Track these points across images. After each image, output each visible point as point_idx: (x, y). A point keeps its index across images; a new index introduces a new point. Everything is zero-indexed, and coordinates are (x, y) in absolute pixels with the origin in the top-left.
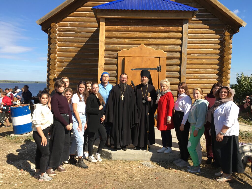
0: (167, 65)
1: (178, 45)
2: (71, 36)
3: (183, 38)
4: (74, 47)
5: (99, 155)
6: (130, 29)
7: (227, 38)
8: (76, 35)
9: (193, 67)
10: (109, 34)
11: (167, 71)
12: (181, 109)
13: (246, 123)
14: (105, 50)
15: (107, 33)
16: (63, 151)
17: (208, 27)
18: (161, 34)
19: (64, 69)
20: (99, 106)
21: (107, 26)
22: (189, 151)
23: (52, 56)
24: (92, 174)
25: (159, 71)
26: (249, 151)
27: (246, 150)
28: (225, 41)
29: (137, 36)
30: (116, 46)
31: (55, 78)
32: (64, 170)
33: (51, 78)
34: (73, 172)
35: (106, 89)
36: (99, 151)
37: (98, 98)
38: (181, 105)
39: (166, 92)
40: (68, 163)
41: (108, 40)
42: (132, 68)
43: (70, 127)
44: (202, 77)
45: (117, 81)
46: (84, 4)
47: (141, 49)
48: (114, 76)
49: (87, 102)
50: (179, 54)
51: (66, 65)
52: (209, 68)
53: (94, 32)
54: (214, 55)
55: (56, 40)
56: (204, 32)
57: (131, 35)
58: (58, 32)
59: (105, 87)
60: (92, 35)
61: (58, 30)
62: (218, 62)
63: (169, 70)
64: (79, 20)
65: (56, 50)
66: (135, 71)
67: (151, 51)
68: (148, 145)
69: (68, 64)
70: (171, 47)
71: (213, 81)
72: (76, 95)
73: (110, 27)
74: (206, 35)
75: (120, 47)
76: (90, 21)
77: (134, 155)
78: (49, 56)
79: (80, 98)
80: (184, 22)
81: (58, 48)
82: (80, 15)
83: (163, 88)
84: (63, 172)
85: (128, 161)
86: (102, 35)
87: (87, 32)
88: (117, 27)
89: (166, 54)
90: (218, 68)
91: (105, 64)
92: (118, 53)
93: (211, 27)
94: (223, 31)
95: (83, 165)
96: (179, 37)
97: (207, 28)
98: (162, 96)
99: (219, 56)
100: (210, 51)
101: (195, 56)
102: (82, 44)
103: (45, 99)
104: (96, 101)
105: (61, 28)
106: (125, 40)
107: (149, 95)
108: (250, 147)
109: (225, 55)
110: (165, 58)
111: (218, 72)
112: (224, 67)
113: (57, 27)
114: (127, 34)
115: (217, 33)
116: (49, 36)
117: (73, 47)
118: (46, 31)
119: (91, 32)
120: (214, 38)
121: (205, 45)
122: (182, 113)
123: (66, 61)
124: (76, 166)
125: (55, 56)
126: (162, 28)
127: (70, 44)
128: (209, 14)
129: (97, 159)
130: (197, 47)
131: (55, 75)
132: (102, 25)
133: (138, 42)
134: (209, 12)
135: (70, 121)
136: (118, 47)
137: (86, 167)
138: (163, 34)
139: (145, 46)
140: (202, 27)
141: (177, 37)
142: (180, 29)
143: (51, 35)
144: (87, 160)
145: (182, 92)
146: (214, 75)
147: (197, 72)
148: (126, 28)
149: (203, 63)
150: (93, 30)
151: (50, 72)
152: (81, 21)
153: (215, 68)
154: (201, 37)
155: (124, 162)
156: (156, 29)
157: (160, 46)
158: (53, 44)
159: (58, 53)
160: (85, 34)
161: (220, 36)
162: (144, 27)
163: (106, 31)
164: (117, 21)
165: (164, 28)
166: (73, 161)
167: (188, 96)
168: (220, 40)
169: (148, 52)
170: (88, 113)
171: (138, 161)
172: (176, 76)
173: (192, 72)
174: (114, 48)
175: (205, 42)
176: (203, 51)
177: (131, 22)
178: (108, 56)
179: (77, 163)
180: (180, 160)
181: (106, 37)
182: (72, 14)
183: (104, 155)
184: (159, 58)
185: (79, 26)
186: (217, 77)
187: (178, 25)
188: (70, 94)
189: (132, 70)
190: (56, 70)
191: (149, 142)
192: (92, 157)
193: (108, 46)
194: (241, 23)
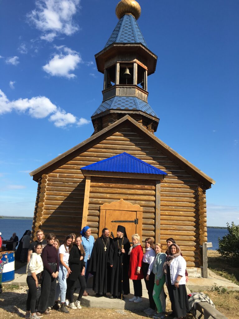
0: (143, 218)
1: (152, 201)
2: (59, 186)
3: (156, 196)
4: (61, 196)
5: (79, 303)
6: (111, 186)
7: (200, 193)
8: (64, 185)
9: (172, 219)
10: (93, 190)
11: (143, 224)
12: (147, 261)
13: (227, 278)
14: (89, 204)
15: (91, 188)
16: (49, 296)
17: (183, 182)
18: (137, 191)
19: (50, 216)
20: (80, 257)
21: (91, 183)
22: (154, 299)
23: (40, 204)
24: (73, 317)
25: (136, 224)
26: (198, 299)
27: (196, 298)
28: (199, 195)
29: (117, 192)
30: (99, 199)
31: (40, 225)
32: (49, 313)
33: (37, 225)
34: (57, 315)
35: (88, 241)
36: (79, 298)
37: (80, 249)
38: (147, 257)
39: (136, 245)
40: (52, 309)
41: (92, 195)
42: (112, 220)
43: (55, 275)
44: (181, 229)
45: (99, 231)
46: (73, 158)
47: (121, 203)
48: (96, 226)
49: (70, 253)
50: (154, 209)
51: (52, 213)
52: (187, 220)
53: (81, 183)
54: (191, 208)
55: (45, 189)
56: (179, 187)
57: (112, 191)
58: (47, 182)
59: (88, 239)
60: (79, 185)
61: (48, 181)
62: (194, 215)
63: (146, 223)
64: (68, 172)
65: (44, 198)
66: (115, 223)
67: (129, 205)
68: (122, 294)
69: (54, 212)
70: (146, 203)
71: (191, 233)
72: (63, 246)
73: (94, 184)
74: (181, 190)
75: (102, 201)
76: (77, 172)
77: (109, 303)
78: (37, 204)
79: (66, 249)
80: (157, 182)
81: (46, 196)
82: (69, 168)
83: (134, 241)
84: (48, 315)
85: (104, 308)
86: (87, 190)
87: (73, 183)
88: (100, 184)
89: (142, 209)
90: (195, 220)
91: (88, 215)
92: (100, 206)
93: (186, 183)
94: (197, 186)
95: (65, 310)
96: (153, 194)
97: (182, 184)
98: (133, 248)
99: (195, 210)
100: (186, 204)
101: (172, 208)
102: (68, 193)
103: (40, 249)
104: (78, 253)
105: (51, 179)
106: (107, 195)
107: (123, 247)
108: (199, 295)
109: (200, 209)
110: (141, 212)
111: (195, 224)
112: (200, 220)
113: (47, 177)
114: (109, 190)
115: (191, 188)
116: (39, 185)
117: (59, 196)
118: (37, 181)
119: (77, 183)
120: (190, 193)
121: (181, 199)
122: (147, 265)
123: (52, 208)
124: (59, 311)
125: (43, 204)
126: (139, 186)
127: (58, 193)
128: (183, 172)
129: (77, 306)
130: (174, 200)
131: (41, 222)
132: (88, 182)
133: (118, 197)
134: (183, 170)
135: (57, 270)
136: (100, 201)
137: (68, 312)
138: (140, 192)
139: (124, 201)
140: (178, 182)
141: (151, 194)
142: (153, 187)
143: (41, 185)
144: (68, 307)
145: (148, 246)
146: (192, 227)
147: (175, 224)
148: (108, 185)
149: (180, 215)
150: (80, 181)
151: (36, 219)
152: (69, 172)
153: (192, 220)
154: (177, 191)
155: (100, 310)
156: (133, 187)
157: (137, 202)
158: (42, 193)
159: (45, 201)
160: (72, 184)
161: (194, 191)
162: (123, 185)
163: (90, 187)
164: (100, 179)
165: (140, 187)
166: (56, 308)
167: (152, 250)
168: (194, 194)
169: (126, 206)
170: (71, 262)
171: (113, 309)
172: (151, 229)
173: (171, 223)
174: (97, 202)
175: (181, 196)
176: (180, 203)
177: (113, 180)
178: (92, 208)
179: (60, 309)
180: (149, 308)
181: (90, 192)
182: (62, 166)
183: (83, 303)
184: (136, 211)
185: (67, 177)
186: (195, 229)
187: (152, 184)
188: (56, 244)
189: (112, 222)
190: (42, 218)
191: (123, 292)
192: (73, 304)
193: (92, 200)
194: (211, 181)
